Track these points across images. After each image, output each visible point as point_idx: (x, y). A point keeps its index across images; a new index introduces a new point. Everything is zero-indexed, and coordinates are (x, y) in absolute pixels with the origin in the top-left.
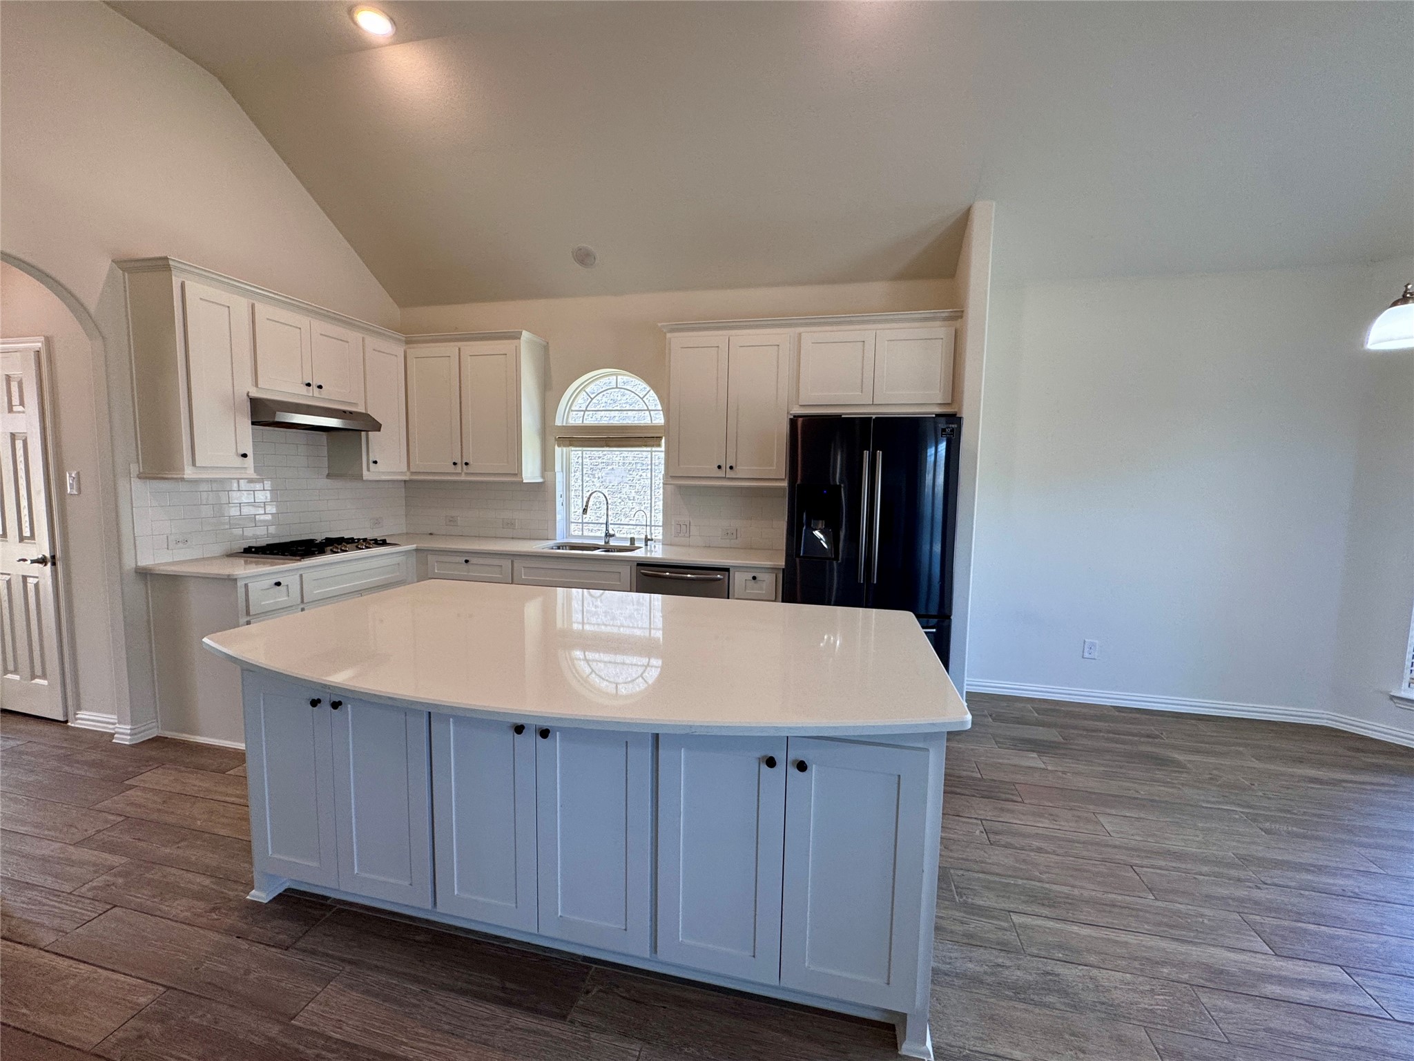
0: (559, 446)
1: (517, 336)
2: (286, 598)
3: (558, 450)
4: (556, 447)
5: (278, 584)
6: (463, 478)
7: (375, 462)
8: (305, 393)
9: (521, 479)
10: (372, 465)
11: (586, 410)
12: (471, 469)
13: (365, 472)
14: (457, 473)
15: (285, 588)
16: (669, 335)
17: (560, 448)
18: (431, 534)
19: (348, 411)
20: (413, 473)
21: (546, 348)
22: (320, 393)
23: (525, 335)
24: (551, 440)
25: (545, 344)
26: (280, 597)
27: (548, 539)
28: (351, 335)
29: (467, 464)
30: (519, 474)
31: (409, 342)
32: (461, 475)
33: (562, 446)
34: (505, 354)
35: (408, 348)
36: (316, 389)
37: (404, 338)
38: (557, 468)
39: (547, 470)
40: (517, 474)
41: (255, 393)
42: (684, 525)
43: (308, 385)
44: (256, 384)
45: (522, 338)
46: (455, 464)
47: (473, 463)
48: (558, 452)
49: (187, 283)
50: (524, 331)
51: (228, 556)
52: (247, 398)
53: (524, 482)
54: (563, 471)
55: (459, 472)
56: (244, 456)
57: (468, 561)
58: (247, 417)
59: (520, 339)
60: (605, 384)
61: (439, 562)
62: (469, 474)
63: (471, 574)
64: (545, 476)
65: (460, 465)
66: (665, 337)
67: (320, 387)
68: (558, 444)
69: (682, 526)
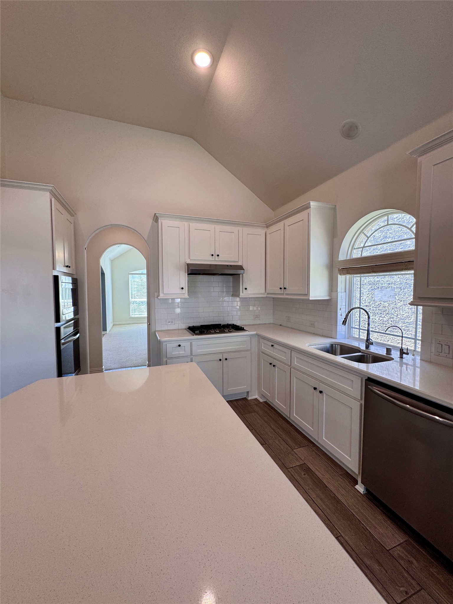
0: (340, 274)
1: (308, 207)
2: (184, 352)
5: (179, 346)
6: (285, 296)
7: (246, 289)
8: (211, 259)
9: (308, 298)
10: (244, 290)
12: (287, 291)
13: (241, 294)
14: (281, 294)
15: (184, 348)
16: (419, 159)
17: (344, 277)
18: (281, 325)
19: (229, 265)
20: (268, 294)
21: (334, 209)
22: (218, 259)
23: (312, 204)
24: (336, 270)
25: (334, 207)
26: (181, 352)
27: (332, 338)
28: (235, 229)
29: (285, 288)
30: (308, 294)
31: (267, 227)
32: (285, 295)
33: (344, 274)
34: (303, 220)
35: (267, 230)
36: (216, 257)
37: (265, 225)
38: (339, 290)
39: (332, 292)
40: (307, 294)
41: (189, 262)
42: (445, 345)
43: (212, 255)
44: (189, 257)
45: (311, 206)
46: (281, 288)
47: (287, 288)
48: (341, 279)
49: (163, 221)
50: (312, 202)
51: (185, 329)
52: (186, 264)
53: (310, 299)
54: (345, 292)
55: (283, 293)
56: (182, 288)
57: (273, 346)
58: (185, 272)
59: (310, 207)
60: (388, 237)
61: (264, 343)
62: (287, 294)
63: (274, 353)
64: (330, 295)
65: (283, 289)
66: (417, 162)
67: (218, 255)
68: (340, 273)
69: (444, 346)
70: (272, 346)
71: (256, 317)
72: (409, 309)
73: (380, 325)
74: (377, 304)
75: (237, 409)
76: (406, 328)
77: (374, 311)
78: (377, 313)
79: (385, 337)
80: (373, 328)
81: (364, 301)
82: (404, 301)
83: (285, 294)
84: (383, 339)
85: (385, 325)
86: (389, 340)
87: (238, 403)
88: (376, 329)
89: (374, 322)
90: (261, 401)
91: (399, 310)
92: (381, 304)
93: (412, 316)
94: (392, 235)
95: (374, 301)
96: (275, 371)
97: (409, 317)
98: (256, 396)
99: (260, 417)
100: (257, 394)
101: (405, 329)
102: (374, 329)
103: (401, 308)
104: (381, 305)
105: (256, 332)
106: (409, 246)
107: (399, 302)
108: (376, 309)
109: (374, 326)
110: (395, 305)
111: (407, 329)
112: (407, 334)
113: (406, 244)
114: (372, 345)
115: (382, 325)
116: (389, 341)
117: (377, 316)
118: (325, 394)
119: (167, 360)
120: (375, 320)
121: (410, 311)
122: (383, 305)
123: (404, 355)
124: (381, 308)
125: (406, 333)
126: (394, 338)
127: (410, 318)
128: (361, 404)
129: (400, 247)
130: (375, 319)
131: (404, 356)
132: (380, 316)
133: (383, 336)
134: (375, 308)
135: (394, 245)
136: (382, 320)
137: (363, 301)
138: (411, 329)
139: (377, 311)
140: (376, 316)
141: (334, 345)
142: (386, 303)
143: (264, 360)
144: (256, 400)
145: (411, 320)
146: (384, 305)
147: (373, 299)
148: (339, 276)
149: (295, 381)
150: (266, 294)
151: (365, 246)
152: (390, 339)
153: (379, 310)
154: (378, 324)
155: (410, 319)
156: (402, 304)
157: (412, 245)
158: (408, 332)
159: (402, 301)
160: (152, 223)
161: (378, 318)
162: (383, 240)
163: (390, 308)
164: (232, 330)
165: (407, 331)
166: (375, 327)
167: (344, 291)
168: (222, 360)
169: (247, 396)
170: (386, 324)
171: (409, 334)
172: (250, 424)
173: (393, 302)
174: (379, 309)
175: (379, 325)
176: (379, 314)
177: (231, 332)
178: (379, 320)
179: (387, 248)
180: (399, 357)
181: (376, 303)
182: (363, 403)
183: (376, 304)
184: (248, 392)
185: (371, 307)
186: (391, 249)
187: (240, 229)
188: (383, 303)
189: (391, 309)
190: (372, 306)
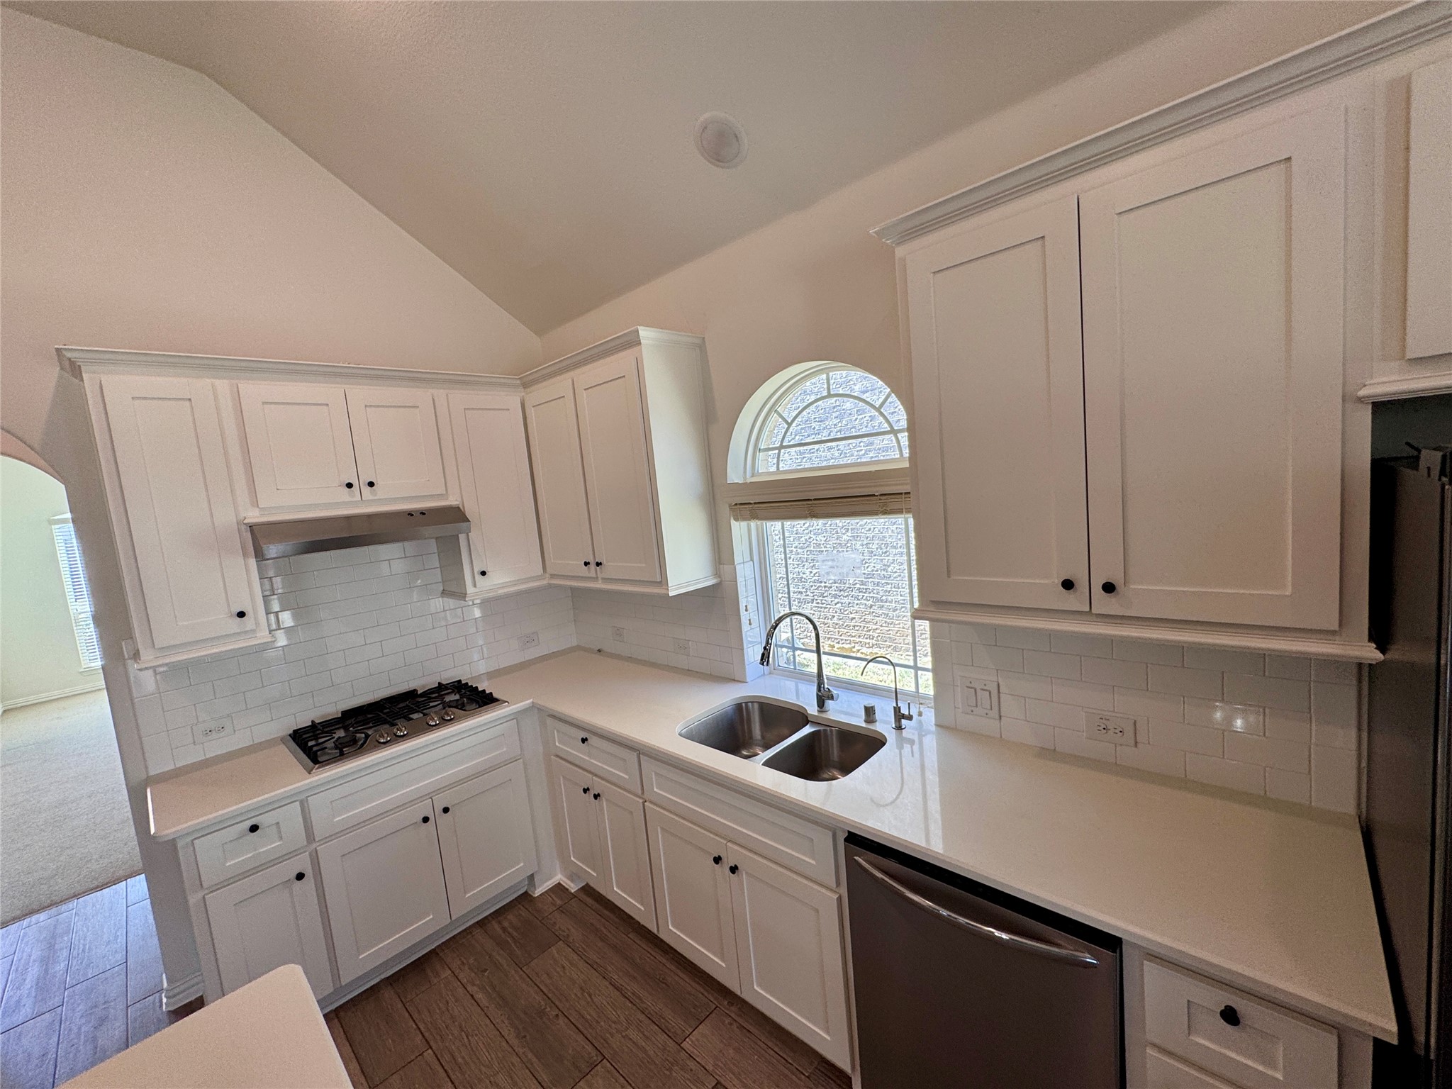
0: (736, 519)
1: (632, 342)
2: (278, 843)
3: (735, 525)
4: (733, 522)
5: (254, 828)
6: (599, 585)
7: (483, 573)
8: (348, 499)
9: (665, 591)
10: (478, 577)
11: (782, 447)
12: (605, 572)
13: (470, 589)
14: (591, 577)
15: (273, 829)
16: (900, 252)
17: (744, 524)
18: (599, 652)
19: (416, 511)
20: (553, 576)
21: (702, 347)
22: (374, 495)
23: (645, 334)
24: (724, 510)
25: (698, 341)
26: (261, 846)
27: (734, 680)
28: (421, 395)
29: (598, 564)
30: (663, 581)
31: (526, 385)
32: (600, 582)
33: (744, 519)
34: (624, 376)
35: (527, 394)
36: (367, 491)
37: (518, 382)
38: (737, 559)
39: (720, 563)
40: (661, 582)
41: (254, 516)
42: (982, 689)
43: (350, 485)
44: (255, 503)
45: (642, 341)
46: (586, 564)
47: (604, 562)
48: (739, 529)
49: (104, 379)
50: (644, 330)
51: (283, 740)
52: (243, 527)
53: (670, 595)
54: (752, 560)
55: (594, 576)
56: (241, 615)
57: (586, 739)
58: (245, 555)
59: (640, 343)
60: (808, 392)
61: (558, 731)
62: (605, 580)
63: (593, 761)
64: (717, 573)
65: (593, 566)
66: (894, 257)
67: (371, 484)
68: (734, 516)
69: (978, 691)
70: (584, 740)
71: (528, 640)
72: (863, 545)
73: (815, 586)
74: (803, 539)
75: (502, 952)
76: (862, 587)
77: (800, 556)
78: (805, 560)
79: (826, 610)
80: (802, 593)
81: (778, 535)
82: (852, 529)
83: (600, 578)
84: (822, 614)
85: (823, 585)
86: (835, 614)
87: (506, 924)
88: (808, 595)
89: (803, 580)
90: (573, 888)
91: (845, 550)
92: (812, 539)
93: (869, 559)
94: (815, 387)
95: (796, 534)
96: (602, 810)
97: (866, 563)
98: (559, 878)
99: (575, 957)
100: (558, 869)
101: (860, 588)
102: (804, 594)
103: (849, 545)
104: (810, 542)
105: (531, 700)
106: (849, 412)
107: (844, 532)
108: (802, 550)
109: (803, 588)
110: (837, 539)
111: (865, 587)
112: (864, 598)
113: (844, 407)
114: (830, 701)
115: (819, 584)
116: (834, 617)
117: (806, 567)
118: (744, 873)
119: (204, 897)
120: (804, 576)
121: (866, 550)
122: (815, 541)
123: (903, 720)
124: (812, 549)
125: (863, 596)
126: (842, 611)
127: (867, 565)
128: (840, 899)
129: (834, 415)
130: (804, 574)
131: (904, 722)
132: (812, 564)
133: (821, 608)
134: (800, 548)
135: (823, 410)
136: (817, 575)
137: (775, 535)
138: (871, 588)
139: (805, 556)
140: (804, 566)
141: (744, 705)
142: (820, 536)
143: (563, 777)
144: (559, 888)
145: (869, 569)
146: (817, 540)
147: (795, 529)
148: (734, 524)
149: (659, 838)
150: (547, 576)
151: (784, 444)
152: (836, 612)
153: (808, 553)
154: (811, 584)
155: (868, 567)
156: (851, 536)
157: (855, 410)
158: (866, 595)
159: (850, 531)
160: (60, 377)
161: (810, 570)
162: (799, 398)
163: (828, 546)
164: (454, 714)
165: (865, 593)
166: (804, 590)
167: (749, 559)
168: (432, 818)
169: (528, 885)
170: (825, 583)
171: (868, 598)
172: (550, 995)
173: (833, 534)
174: (807, 551)
175: (812, 586)
176: (810, 561)
177: (451, 720)
178: (812, 575)
179: (810, 415)
180: (894, 726)
181: (802, 537)
182: (844, 891)
183: (801, 540)
184: (531, 877)
185: (793, 548)
186: (817, 419)
187: (440, 393)
188: (814, 537)
189: (830, 547)
190: (794, 546)
